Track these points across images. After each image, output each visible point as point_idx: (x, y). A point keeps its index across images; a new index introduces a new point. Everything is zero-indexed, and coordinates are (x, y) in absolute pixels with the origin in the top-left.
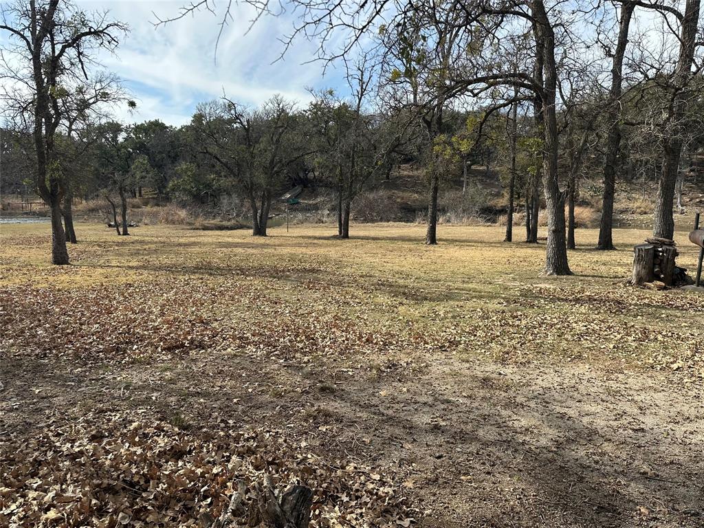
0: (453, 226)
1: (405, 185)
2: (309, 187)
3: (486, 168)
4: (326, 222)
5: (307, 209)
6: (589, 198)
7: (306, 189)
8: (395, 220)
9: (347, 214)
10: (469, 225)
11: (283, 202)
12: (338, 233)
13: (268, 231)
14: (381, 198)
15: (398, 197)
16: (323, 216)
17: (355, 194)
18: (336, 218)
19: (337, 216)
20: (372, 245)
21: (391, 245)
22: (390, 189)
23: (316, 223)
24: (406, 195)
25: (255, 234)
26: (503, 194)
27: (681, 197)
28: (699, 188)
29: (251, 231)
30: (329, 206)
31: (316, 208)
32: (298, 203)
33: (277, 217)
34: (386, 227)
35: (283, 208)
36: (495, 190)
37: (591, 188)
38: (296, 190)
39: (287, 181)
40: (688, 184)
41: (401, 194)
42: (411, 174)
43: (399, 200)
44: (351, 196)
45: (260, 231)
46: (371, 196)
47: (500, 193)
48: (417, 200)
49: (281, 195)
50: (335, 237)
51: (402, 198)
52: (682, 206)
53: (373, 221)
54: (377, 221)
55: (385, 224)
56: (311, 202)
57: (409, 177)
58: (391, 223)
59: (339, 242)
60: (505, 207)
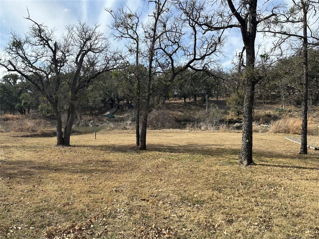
1: (174, 108)
2: (120, 108)
3: (216, 99)
4: (128, 129)
5: (118, 121)
6: (278, 115)
7: (119, 110)
11: (105, 116)
16: (127, 124)
18: (134, 126)
19: (136, 124)
23: (122, 129)
24: (175, 112)
26: (228, 113)
30: (131, 118)
31: (122, 120)
32: (114, 117)
33: (101, 125)
35: (105, 120)
37: (277, 109)
38: (113, 110)
39: (109, 105)
41: (171, 112)
45: (64, 142)
47: (226, 112)
48: (181, 115)
49: (104, 112)
51: (173, 114)
56: (121, 117)
57: (175, 103)
60: (231, 120)
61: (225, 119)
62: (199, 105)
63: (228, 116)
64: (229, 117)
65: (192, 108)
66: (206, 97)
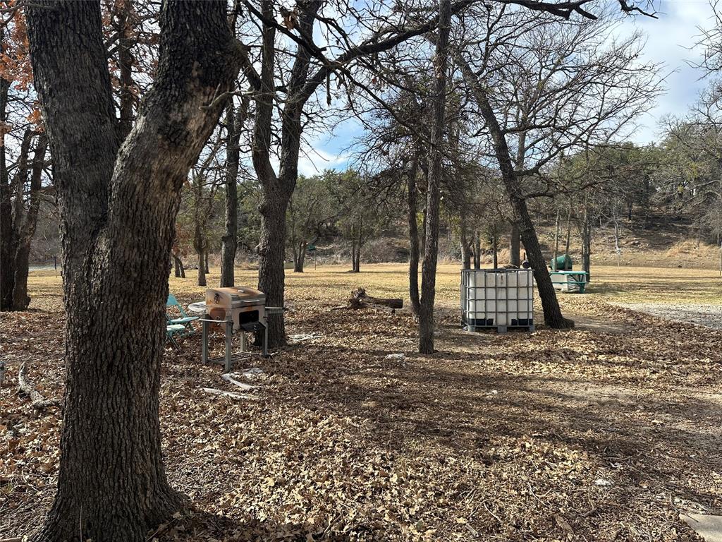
2: (323, 236)
4: (340, 264)
5: (324, 253)
7: (321, 238)
8: (393, 261)
9: (358, 257)
12: (352, 269)
13: (304, 270)
14: (382, 244)
15: (396, 243)
16: (337, 259)
17: (363, 243)
20: (375, 275)
21: (386, 275)
22: (390, 237)
23: (333, 264)
24: (403, 241)
25: (296, 271)
27: (618, 241)
28: (635, 233)
29: (293, 270)
30: (342, 251)
31: (331, 252)
32: (315, 249)
40: (626, 230)
41: (398, 241)
43: (397, 245)
44: (361, 245)
45: (299, 269)
46: (374, 243)
50: (350, 272)
51: (400, 244)
52: (619, 247)
53: (376, 262)
54: (378, 262)
55: (386, 264)
56: (325, 248)
58: (389, 263)
59: (353, 274)
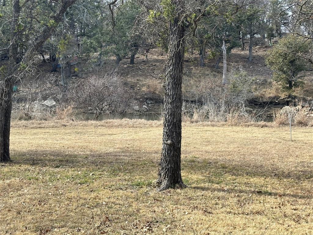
0: (213, 126)
3: (248, 52)
10: (236, 125)
15: (143, 85)
26: (270, 83)
34: (117, 127)
36: (260, 78)
42: (160, 58)
47: (266, 82)
57: (157, 61)
60: (274, 98)
61: (262, 97)
62: (208, 66)
63: (269, 90)
64: (270, 93)
65: (193, 71)
66: (224, 47)
